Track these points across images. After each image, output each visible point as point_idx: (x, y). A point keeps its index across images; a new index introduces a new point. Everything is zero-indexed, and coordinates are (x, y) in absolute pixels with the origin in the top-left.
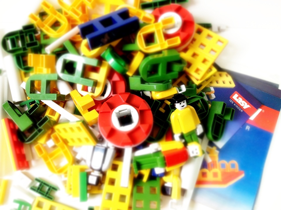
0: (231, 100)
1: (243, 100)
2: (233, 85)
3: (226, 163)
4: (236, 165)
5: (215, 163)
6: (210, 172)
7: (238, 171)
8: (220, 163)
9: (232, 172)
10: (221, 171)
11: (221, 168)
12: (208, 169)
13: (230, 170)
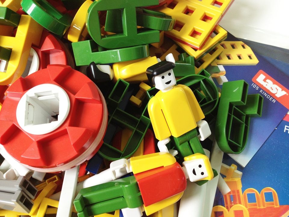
0: (254, 84)
1: (274, 83)
2: (255, 61)
3: (256, 193)
4: (275, 195)
5: (237, 194)
6: (229, 210)
7: (278, 206)
8: (245, 194)
9: (267, 208)
10: (249, 207)
11: (248, 203)
12: (225, 205)
13: (264, 206)
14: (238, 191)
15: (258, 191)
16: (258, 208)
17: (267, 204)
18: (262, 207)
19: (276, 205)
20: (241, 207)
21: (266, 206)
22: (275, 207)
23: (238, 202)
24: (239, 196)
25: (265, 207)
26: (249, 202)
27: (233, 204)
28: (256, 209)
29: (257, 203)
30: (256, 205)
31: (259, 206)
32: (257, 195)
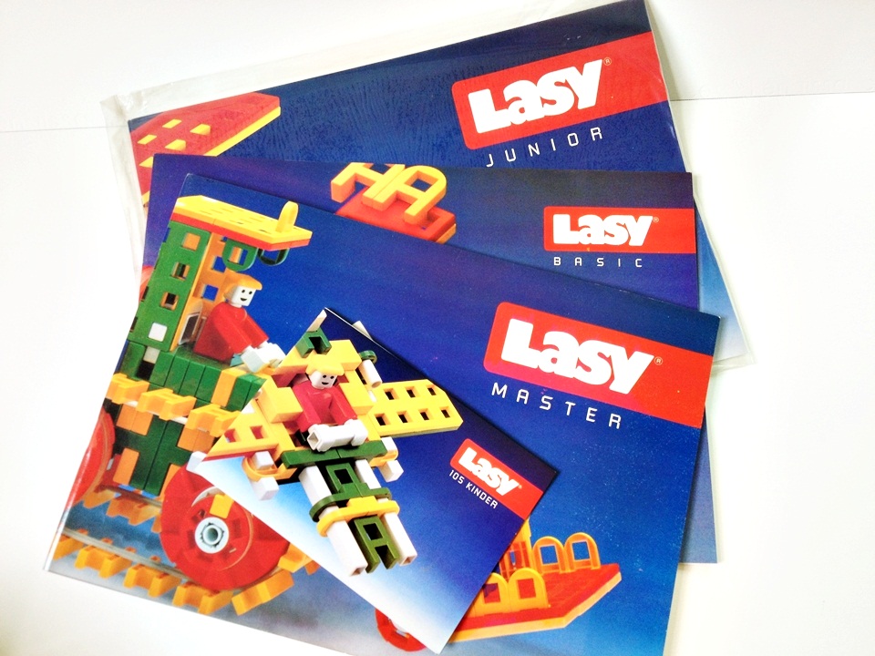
1: (494, 465)
2: (455, 421)
3: (557, 544)
4: (592, 546)
5: (521, 550)
6: (507, 581)
7: (599, 567)
8: (536, 547)
9: (578, 570)
10: (544, 572)
11: (542, 565)
12: (501, 572)
13: (572, 568)
14: (524, 544)
15: (561, 541)
16: (561, 572)
17: (578, 564)
18: (568, 571)
19: (595, 565)
20: (530, 573)
21: (576, 568)
22: (593, 568)
23: (523, 564)
24: (525, 552)
25: (573, 571)
26: (544, 562)
27: (515, 568)
28: (557, 574)
29: (559, 563)
30: (556, 567)
31: (564, 569)
32: (559, 549)
